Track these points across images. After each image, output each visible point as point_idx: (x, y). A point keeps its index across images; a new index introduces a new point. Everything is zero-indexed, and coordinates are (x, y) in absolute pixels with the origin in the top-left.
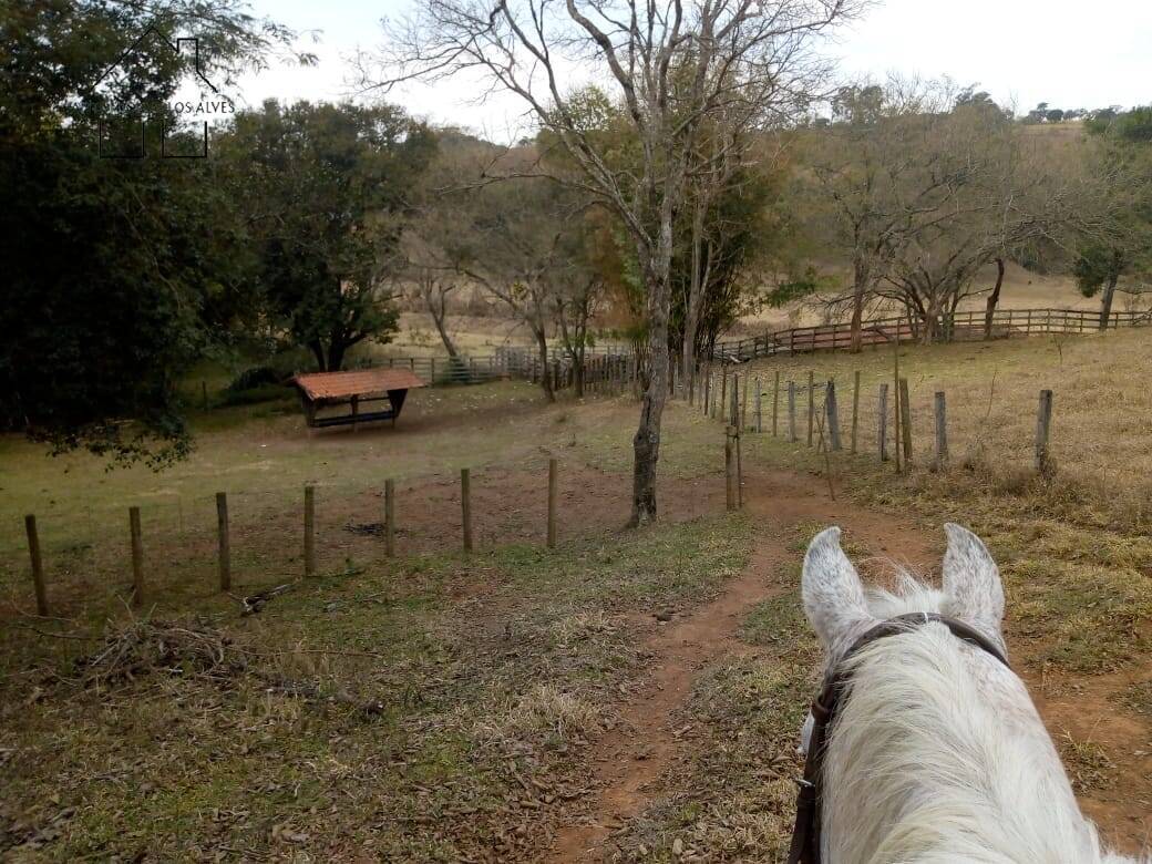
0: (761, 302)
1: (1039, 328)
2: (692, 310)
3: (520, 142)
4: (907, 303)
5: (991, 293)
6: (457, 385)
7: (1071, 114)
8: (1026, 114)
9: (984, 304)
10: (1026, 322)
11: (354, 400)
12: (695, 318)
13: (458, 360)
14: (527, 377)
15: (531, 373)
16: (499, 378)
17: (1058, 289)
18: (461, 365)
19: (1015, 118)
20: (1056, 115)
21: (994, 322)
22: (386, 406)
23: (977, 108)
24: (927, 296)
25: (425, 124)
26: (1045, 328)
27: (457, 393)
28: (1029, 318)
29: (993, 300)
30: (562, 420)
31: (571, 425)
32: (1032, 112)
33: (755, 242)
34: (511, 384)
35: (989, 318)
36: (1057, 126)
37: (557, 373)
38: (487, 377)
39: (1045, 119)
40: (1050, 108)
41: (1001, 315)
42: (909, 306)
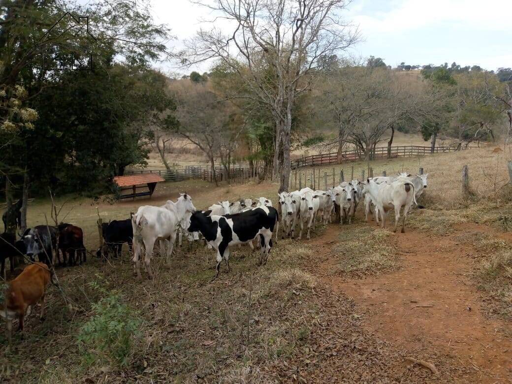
0: (302, 145)
1: (408, 153)
2: (277, 148)
3: (183, 77)
4: (356, 144)
5: (389, 140)
6: (171, 182)
7: (414, 67)
8: (396, 67)
9: (386, 145)
10: (403, 151)
11: (134, 187)
12: (278, 151)
13: (170, 171)
14: (201, 178)
15: (203, 176)
16: (188, 178)
17: (412, 139)
18: (172, 173)
19: (392, 68)
20: (408, 68)
21: (392, 152)
22: (147, 190)
23: (376, 64)
24: (364, 142)
25: (159, 72)
26: (411, 154)
27: (172, 185)
28: (405, 150)
29: (390, 143)
30: (228, 192)
31: (231, 194)
32: (399, 66)
33: (299, 120)
34: (195, 181)
35: (389, 150)
36: (409, 72)
37: (215, 175)
38: (183, 178)
39: (404, 69)
40: (406, 64)
41: (394, 149)
42: (357, 146)
